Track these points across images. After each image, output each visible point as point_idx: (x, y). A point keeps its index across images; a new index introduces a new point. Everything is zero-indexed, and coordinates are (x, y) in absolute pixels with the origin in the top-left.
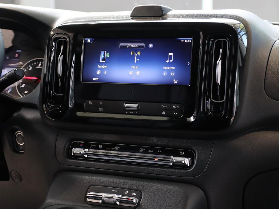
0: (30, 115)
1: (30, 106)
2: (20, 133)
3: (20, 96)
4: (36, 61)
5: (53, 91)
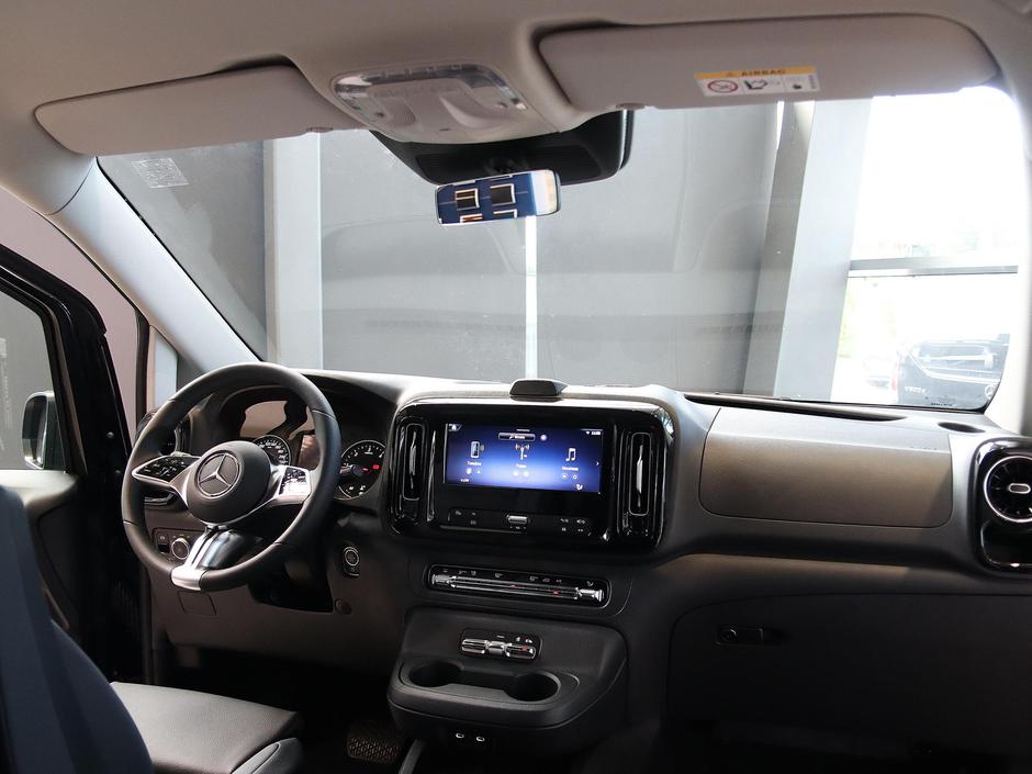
0: (362, 523)
1: (362, 510)
2: (351, 549)
3: (346, 497)
4: (364, 444)
5: (402, 496)
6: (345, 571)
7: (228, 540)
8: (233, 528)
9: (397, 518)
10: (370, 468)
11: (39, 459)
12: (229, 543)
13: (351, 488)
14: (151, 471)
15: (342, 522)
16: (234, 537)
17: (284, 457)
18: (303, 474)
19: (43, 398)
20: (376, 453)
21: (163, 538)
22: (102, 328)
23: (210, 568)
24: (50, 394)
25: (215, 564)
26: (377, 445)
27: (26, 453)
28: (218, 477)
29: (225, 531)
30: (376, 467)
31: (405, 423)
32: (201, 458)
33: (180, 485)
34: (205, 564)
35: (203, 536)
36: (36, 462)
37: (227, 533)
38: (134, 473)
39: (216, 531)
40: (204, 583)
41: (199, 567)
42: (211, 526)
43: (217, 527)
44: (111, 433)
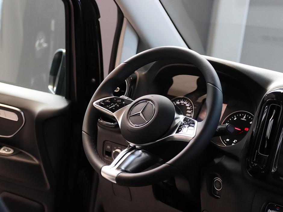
0: (230, 164)
1: (231, 155)
2: (219, 179)
3: (223, 145)
4: (241, 113)
5: (258, 151)
6: (212, 192)
7: (140, 156)
8: (145, 149)
9: (252, 165)
10: (243, 129)
11: (55, 88)
12: (140, 158)
13: (228, 140)
14: (104, 104)
15: (217, 161)
16: (144, 155)
17: (190, 112)
18: (194, 123)
19: (61, 53)
20: (249, 120)
21: (109, 147)
22: (98, 15)
23: (125, 171)
24: (64, 51)
25: (129, 170)
26: (250, 115)
27: (50, 84)
28: (141, 115)
29: (138, 149)
30: (247, 129)
31: (269, 103)
32: (134, 102)
33: (119, 116)
34: (123, 168)
35: (126, 150)
36: (53, 90)
37: (140, 151)
38: (94, 104)
39: (134, 148)
40: (118, 179)
41: (119, 168)
42: (132, 145)
43: (135, 146)
44: (94, 80)
